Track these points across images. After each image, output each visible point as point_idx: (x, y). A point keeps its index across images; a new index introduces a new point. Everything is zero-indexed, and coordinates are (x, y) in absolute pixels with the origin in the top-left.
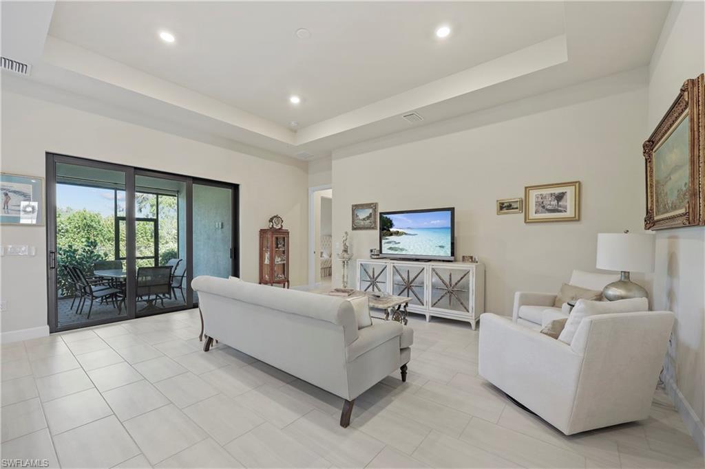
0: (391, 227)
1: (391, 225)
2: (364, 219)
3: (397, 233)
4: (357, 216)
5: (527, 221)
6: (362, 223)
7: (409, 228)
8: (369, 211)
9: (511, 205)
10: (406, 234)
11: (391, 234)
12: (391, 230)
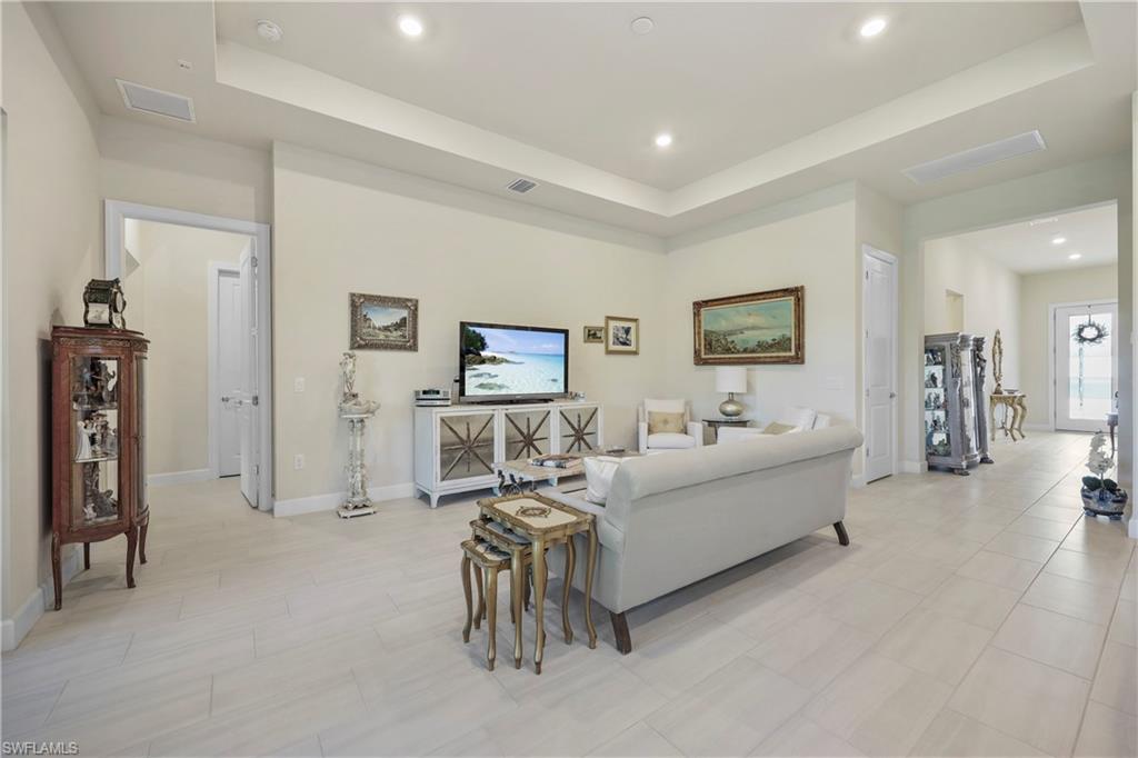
0: (483, 349)
1: (483, 346)
2: (386, 329)
3: (493, 360)
4: (366, 319)
5: (609, 352)
6: (382, 337)
7: (512, 352)
8: (397, 315)
9: (595, 334)
10: (507, 361)
11: (483, 362)
12: (483, 353)
